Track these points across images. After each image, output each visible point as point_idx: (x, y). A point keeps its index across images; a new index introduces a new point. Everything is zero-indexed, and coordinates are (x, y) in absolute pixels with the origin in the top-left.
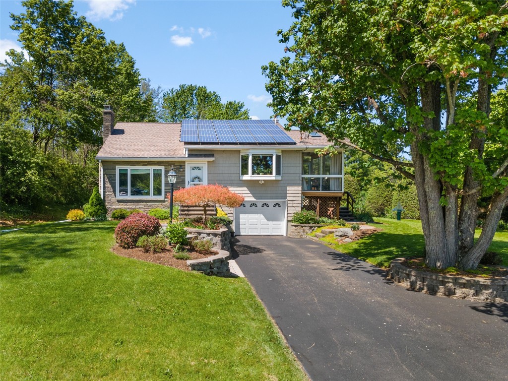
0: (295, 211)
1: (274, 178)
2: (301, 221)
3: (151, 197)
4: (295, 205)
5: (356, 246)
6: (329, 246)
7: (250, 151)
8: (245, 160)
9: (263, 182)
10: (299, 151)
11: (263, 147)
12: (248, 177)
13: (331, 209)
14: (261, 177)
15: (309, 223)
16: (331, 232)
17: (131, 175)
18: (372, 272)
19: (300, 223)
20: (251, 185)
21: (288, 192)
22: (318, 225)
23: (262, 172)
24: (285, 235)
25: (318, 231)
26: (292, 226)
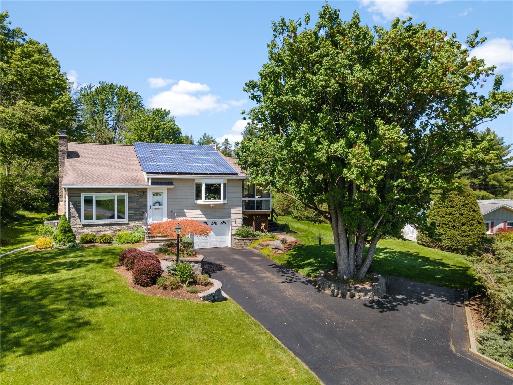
0: (238, 227)
1: (222, 202)
2: (243, 235)
3: (116, 220)
4: (237, 222)
5: (286, 257)
6: (268, 257)
7: (204, 180)
8: (199, 187)
9: (214, 205)
10: (240, 180)
11: (214, 177)
12: (202, 201)
13: (263, 224)
14: (212, 202)
15: (249, 237)
16: (267, 245)
17: (96, 200)
18: (306, 283)
19: (242, 237)
20: (204, 208)
21: (232, 212)
22: (255, 238)
23: (213, 197)
24: (230, 246)
25: (255, 244)
26: (235, 239)
